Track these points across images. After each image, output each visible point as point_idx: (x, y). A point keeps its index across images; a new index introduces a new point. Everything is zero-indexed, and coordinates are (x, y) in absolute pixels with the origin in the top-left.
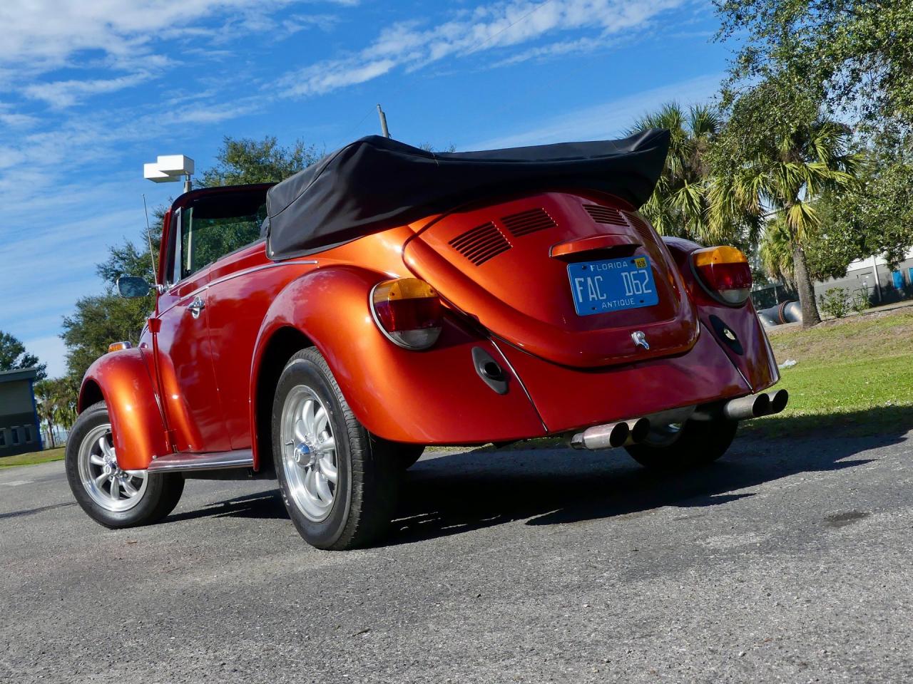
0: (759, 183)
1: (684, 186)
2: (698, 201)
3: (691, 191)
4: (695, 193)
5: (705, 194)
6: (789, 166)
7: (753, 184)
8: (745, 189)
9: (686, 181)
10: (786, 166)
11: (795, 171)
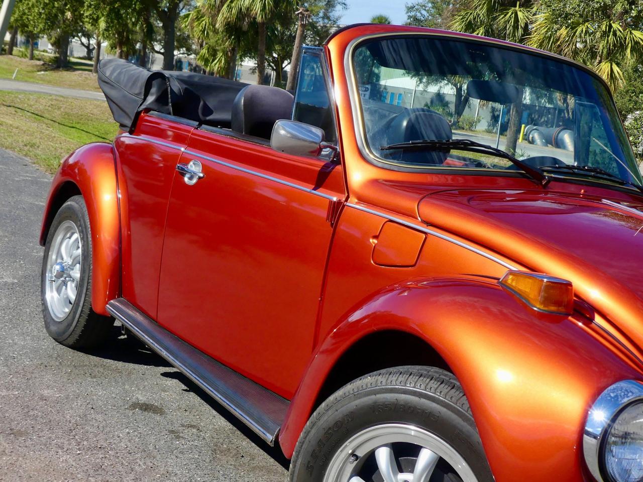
0: (582, 31)
1: (516, 7)
2: (523, 26)
3: (520, 15)
4: (522, 17)
5: (532, 23)
6: (615, 26)
7: (577, 30)
8: (568, 32)
9: (518, 3)
10: (613, 25)
11: (618, 33)
